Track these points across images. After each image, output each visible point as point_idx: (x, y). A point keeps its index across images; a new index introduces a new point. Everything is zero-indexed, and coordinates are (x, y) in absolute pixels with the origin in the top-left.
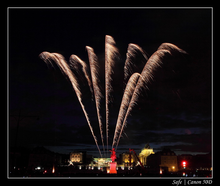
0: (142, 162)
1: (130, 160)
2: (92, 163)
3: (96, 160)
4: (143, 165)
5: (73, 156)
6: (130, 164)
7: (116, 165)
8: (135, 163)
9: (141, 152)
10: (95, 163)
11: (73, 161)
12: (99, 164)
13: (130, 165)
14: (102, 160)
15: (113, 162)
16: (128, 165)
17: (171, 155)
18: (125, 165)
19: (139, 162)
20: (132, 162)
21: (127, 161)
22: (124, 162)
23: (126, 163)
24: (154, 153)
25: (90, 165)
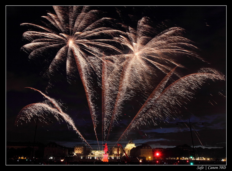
0: (127, 153)
1: (118, 152)
2: (90, 154)
3: (93, 152)
4: (128, 155)
5: (77, 149)
6: (118, 154)
7: (108, 155)
8: (121, 154)
9: (126, 146)
10: (92, 154)
11: (76, 152)
12: (95, 155)
13: (118, 156)
14: (97, 152)
15: (105, 153)
16: (116, 156)
17: (148, 148)
18: (114, 156)
19: (124, 154)
20: (120, 153)
21: (116, 152)
22: (114, 153)
23: (115, 154)
24: (135, 147)
25: (89, 156)
